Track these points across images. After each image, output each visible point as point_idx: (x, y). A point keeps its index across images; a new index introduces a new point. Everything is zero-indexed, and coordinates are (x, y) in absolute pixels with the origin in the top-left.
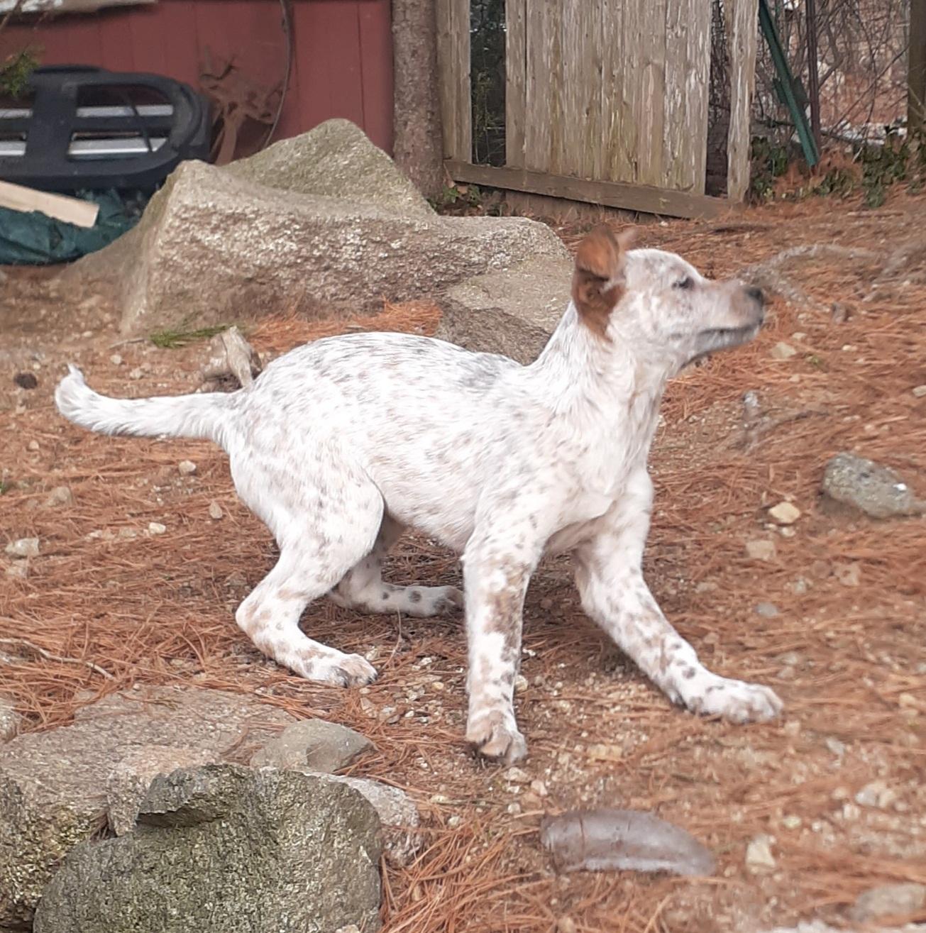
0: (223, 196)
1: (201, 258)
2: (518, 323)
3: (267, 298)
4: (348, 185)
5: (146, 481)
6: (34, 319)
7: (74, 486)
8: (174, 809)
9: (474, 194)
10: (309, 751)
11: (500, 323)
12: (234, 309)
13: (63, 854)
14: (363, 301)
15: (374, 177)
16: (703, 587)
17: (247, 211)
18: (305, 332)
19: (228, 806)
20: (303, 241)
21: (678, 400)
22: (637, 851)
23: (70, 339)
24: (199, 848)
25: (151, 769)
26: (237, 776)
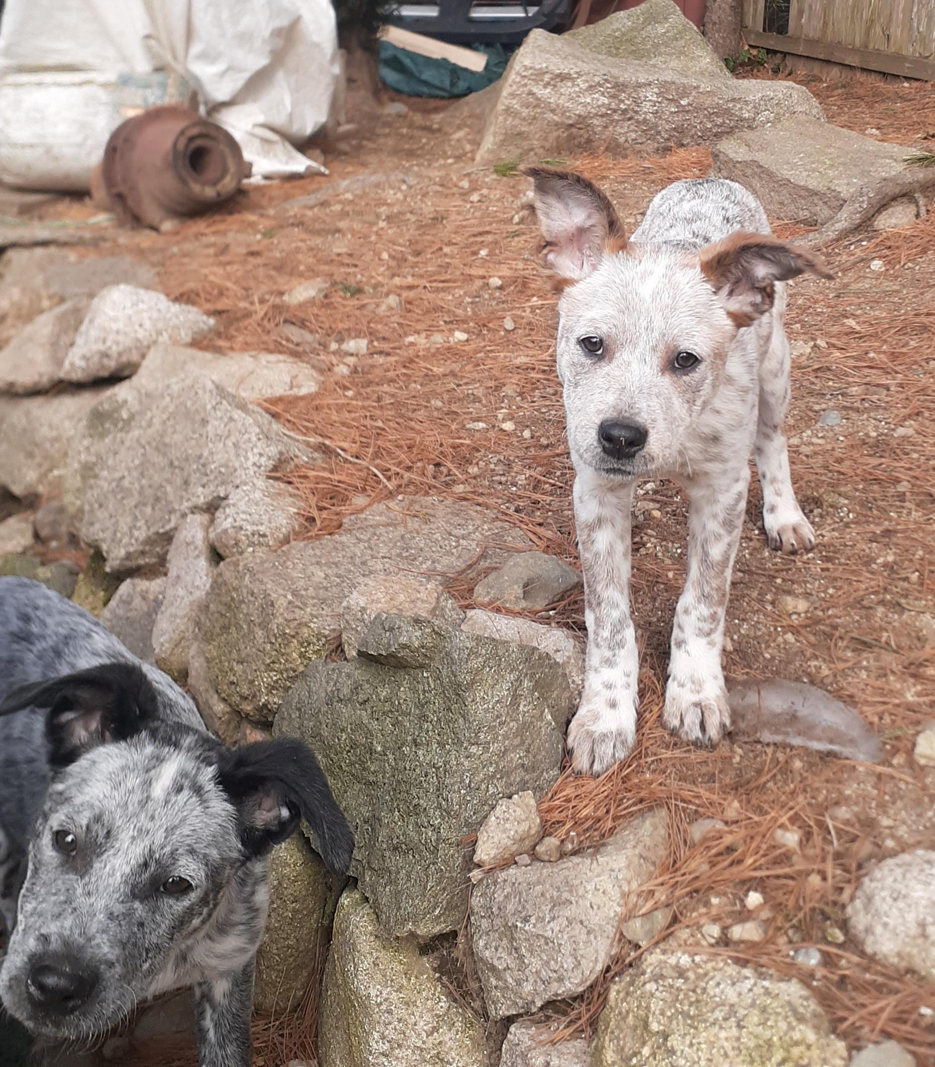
0: (554, 59)
1: (535, 107)
2: (770, 175)
3: (583, 140)
4: (663, 49)
5: (462, 293)
6: (415, 146)
7: (405, 294)
8: (384, 653)
9: (763, 55)
10: (526, 585)
11: (756, 173)
12: (557, 148)
13: (301, 668)
14: (656, 145)
15: (683, 43)
16: (901, 431)
17: (572, 72)
18: (609, 169)
19: (430, 658)
20: (613, 97)
21: (898, 248)
22: (808, 730)
23: (436, 165)
24: (404, 692)
25: (378, 601)
26: (437, 633)
